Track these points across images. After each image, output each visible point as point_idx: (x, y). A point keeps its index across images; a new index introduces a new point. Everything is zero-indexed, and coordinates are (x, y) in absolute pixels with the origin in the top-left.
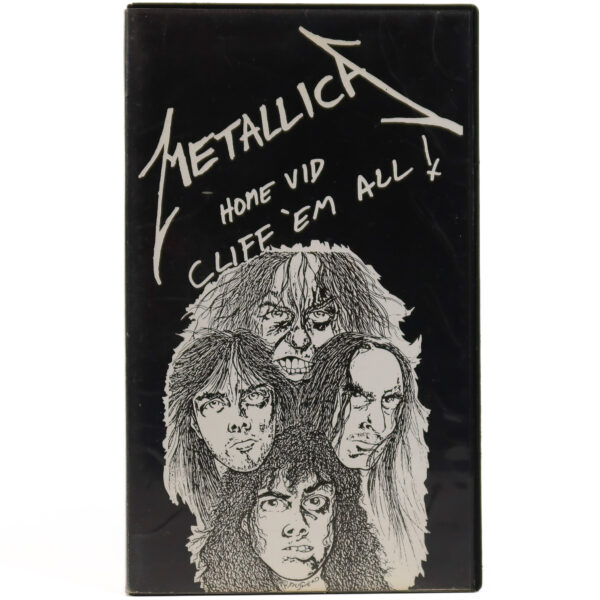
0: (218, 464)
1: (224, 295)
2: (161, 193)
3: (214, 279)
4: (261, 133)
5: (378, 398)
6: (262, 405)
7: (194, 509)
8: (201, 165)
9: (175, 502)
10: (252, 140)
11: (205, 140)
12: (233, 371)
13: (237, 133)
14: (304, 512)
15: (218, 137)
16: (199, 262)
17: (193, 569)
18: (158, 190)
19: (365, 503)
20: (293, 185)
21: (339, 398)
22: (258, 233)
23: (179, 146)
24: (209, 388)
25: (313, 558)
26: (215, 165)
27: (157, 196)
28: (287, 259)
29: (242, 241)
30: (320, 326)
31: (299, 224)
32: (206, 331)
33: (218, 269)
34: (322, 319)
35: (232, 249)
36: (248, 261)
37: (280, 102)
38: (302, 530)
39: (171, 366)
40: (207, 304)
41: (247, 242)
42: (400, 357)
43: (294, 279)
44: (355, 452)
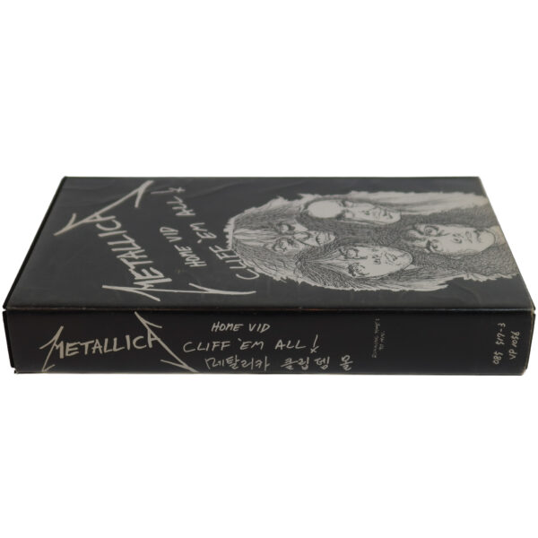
0: (408, 268)
1: (265, 265)
2: (176, 291)
3: (253, 269)
4: (134, 251)
5: (345, 208)
6: (357, 251)
7: (451, 278)
9: (445, 286)
10: (138, 254)
11: (134, 273)
12: (330, 262)
13: (130, 260)
14: (439, 235)
15: (133, 268)
16: (237, 275)
18: (173, 293)
20: (179, 238)
21: (347, 222)
22: (216, 252)
23: (135, 283)
25: (475, 232)
27: (178, 293)
29: (221, 258)
30: (291, 228)
31: (210, 236)
32: (297, 273)
33: (245, 267)
35: (227, 262)
36: (237, 255)
37: (111, 243)
38: (454, 235)
39: (326, 287)
40: (273, 272)
41: (222, 255)
43: (255, 238)
44: (388, 216)
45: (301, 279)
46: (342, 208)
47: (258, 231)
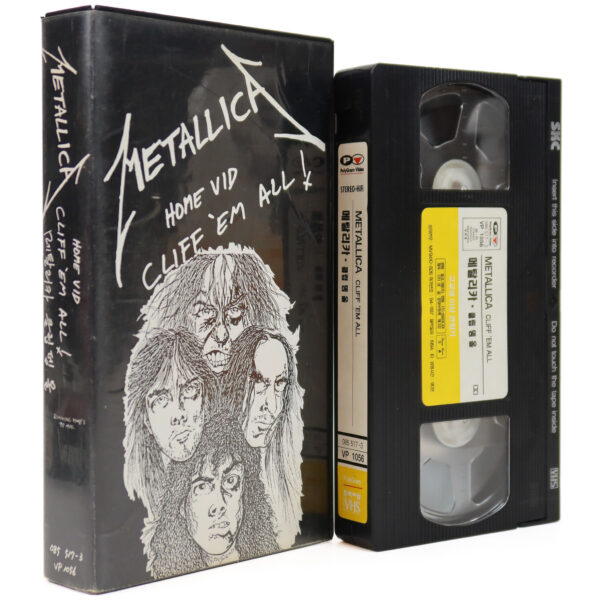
0: (164, 457)
1: (168, 295)
2: (121, 197)
3: (161, 281)
4: (194, 141)
5: (272, 383)
6: (195, 397)
7: (146, 503)
8: (151, 170)
9: (132, 498)
10: (187, 147)
11: (154, 146)
12: (174, 368)
13: (177, 140)
14: (223, 491)
15: (163, 144)
16: (150, 264)
17: (145, 559)
18: (119, 194)
19: (263, 477)
20: (216, 192)
21: (247, 386)
22: (193, 236)
23: (135, 150)
24: (157, 386)
25: (229, 532)
26: (162, 170)
27: (119, 200)
28: (212, 260)
29: (181, 244)
30: (235, 321)
31: (221, 228)
32: (155, 331)
33: (165, 271)
34: (236, 314)
35: (174, 251)
36: (186, 262)
37: (207, 113)
38: (222, 508)
39: (129, 366)
40: (156, 305)
41: (185, 244)
42: (286, 345)
43: (217, 280)
44: (257, 432)
45: (143, 336)
46: (272, 380)
47: (230, 283)
